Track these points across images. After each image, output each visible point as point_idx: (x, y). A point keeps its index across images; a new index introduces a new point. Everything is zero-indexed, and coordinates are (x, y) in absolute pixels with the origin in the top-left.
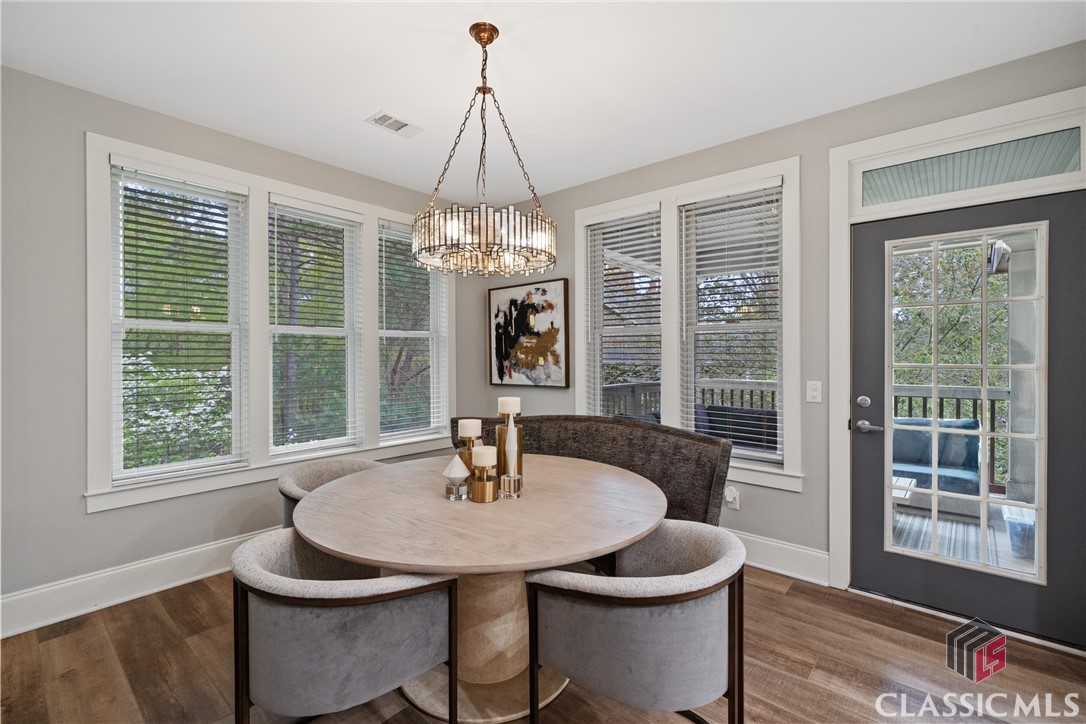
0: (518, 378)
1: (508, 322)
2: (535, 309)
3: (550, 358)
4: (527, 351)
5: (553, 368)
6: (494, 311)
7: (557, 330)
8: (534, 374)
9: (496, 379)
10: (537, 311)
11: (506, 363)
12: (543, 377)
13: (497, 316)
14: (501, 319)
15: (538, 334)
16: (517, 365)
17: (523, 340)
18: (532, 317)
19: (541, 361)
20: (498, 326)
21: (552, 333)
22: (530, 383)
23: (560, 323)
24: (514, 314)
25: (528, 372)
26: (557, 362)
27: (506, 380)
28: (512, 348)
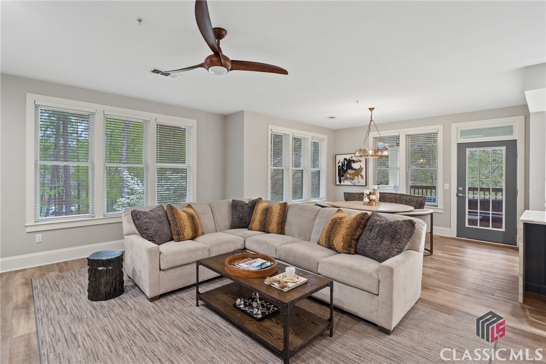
0: (347, 183)
1: (343, 165)
2: (354, 162)
3: (360, 177)
4: (351, 174)
5: (361, 180)
6: (337, 162)
7: (363, 168)
8: (353, 181)
9: (338, 183)
10: (355, 162)
11: (342, 178)
12: (357, 182)
13: (339, 163)
14: (340, 164)
15: (355, 169)
16: (347, 179)
17: (349, 171)
18: (353, 164)
19: (356, 177)
20: (339, 166)
21: (360, 169)
22: (352, 184)
23: (363, 166)
24: (346, 163)
25: (351, 181)
26: (362, 178)
27: (342, 183)
28: (345, 173)
